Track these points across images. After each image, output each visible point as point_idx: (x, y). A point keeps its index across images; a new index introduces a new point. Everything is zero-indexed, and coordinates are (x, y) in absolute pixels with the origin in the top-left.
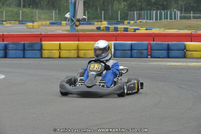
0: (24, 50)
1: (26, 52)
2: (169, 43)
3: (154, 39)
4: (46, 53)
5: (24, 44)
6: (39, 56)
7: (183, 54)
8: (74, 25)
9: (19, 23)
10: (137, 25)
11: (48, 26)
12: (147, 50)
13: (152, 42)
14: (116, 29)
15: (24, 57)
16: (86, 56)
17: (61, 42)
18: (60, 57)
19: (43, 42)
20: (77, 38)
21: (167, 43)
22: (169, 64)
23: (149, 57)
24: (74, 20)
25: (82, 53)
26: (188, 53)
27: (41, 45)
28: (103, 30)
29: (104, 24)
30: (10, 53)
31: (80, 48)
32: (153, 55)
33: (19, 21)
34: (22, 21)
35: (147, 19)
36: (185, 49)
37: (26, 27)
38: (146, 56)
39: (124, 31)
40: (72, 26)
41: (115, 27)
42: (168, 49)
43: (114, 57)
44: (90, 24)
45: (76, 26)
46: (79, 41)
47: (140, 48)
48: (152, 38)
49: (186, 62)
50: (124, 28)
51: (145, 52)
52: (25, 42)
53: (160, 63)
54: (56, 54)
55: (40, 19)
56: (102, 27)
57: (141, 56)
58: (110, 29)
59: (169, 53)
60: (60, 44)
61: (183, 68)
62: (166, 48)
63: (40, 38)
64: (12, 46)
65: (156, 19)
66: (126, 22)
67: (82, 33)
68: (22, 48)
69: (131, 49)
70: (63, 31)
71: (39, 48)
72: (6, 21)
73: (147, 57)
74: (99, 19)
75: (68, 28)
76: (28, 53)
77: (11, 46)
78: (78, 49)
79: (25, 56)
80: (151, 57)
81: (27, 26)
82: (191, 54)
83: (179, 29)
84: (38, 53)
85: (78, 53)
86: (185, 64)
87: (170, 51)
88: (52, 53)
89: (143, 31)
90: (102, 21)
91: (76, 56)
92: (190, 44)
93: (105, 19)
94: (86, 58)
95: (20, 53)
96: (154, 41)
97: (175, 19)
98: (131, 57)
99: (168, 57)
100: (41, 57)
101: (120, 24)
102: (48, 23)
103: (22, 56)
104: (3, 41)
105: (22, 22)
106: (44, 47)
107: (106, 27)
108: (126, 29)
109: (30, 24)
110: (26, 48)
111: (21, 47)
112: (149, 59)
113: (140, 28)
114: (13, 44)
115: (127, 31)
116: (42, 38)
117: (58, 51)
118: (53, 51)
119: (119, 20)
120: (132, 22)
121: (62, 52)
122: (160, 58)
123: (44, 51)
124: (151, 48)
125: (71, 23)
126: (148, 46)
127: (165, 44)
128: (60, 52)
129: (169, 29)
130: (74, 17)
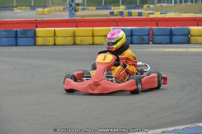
0: (16, 37)
1: (19, 40)
2: (172, 28)
4: (39, 41)
5: (16, 31)
6: (32, 43)
7: (187, 39)
8: (73, 10)
9: (31, 9)
10: (152, 9)
12: (148, 35)
13: (154, 27)
14: (130, 14)
15: (16, 45)
16: (83, 43)
17: (56, 29)
18: (55, 45)
19: (37, 29)
20: (75, 23)
21: (169, 28)
22: (167, 50)
23: (151, 43)
25: (78, 40)
26: (192, 38)
27: (35, 32)
29: (122, 8)
30: (2, 41)
31: (76, 35)
32: (155, 41)
33: (31, 7)
34: (34, 7)
35: (168, 3)
36: (189, 34)
38: (147, 42)
39: (139, 15)
41: (129, 12)
42: (171, 34)
44: (107, 9)
45: (75, 11)
46: (77, 27)
47: (140, 34)
50: (139, 13)
51: (146, 38)
52: (18, 29)
56: (115, 11)
57: (142, 42)
58: (124, 14)
59: (171, 38)
60: (55, 31)
62: (169, 33)
63: (35, 25)
65: (175, 3)
66: (145, 6)
67: (80, 18)
68: (14, 36)
69: (132, 35)
71: (32, 35)
72: (16, 7)
73: (149, 44)
76: (20, 40)
77: (2, 34)
78: (74, 36)
79: (18, 44)
80: (153, 43)
81: (37, 12)
82: (196, 40)
83: (195, 13)
84: (32, 40)
85: (74, 40)
86: (185, 50)
87: (173, 37)
88: (46, 40)
90: (119, 6)
91: (72, 43)
92: (194, 29)
93: (123, 4)
94: (83, 45)
95: (12, 40)
97: (196, 2)
99: (171, 43)
100: (35, 44)
102: (62, 8)
103: (15, 44)
106: (38, 34)
107: (120, 12)
109: (40, 10)
110: (19, 35)
111: (13, 34)
112: (151, 45)
113: (155, 13)
114: (5, 31)
115: (142, 16)
117: (53, 39)
118: (48, 38)
119: (138, 4)
120: (152, 6)
121: (57, 39)
122: (162, 44)
123: (37, 38)
124: (153, 33)
125: (70, 8)
126: (149, 31)
127: (168, 29)
128: (55, 39)
129: (185, 13)
130: (72, 1)
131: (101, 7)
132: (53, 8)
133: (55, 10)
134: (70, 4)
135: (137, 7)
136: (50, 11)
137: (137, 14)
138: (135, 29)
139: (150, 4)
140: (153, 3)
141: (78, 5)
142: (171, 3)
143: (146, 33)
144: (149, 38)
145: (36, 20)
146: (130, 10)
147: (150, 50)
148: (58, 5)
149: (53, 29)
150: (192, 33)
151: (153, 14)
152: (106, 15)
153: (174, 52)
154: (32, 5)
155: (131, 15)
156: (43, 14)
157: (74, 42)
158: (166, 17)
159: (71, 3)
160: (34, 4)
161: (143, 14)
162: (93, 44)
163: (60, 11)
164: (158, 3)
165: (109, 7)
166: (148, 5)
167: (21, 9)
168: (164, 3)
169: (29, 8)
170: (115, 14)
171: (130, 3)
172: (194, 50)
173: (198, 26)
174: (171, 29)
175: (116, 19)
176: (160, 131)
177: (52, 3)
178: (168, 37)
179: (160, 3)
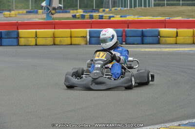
0: (1, 38)
1: (3, 40)
2: (143, 29)
3: (128, 26)
4: (22, 41)
6: (16, 44)
7: (157, 40)
8: (50, 13)
10: (112, 13)
11: (24, 14)
12: (121, 36)
13: (126, 29)
14: (91, 17)
15: (1, 45)
16: (62, 43)
18: (36, 45)
19: (20, 31)
20: (53, 25)
21: (141, 29)
22: (143, 50)
23: (124, 43)
24: (50, 8)
25: (57, 41)
26: (161, 39)
27: (18, 33)
28: (79, 18)
29: (80, 12)
31: (55, 36)
32: (128, 42)
35: (122, 7)
36: (159, 35)
37: (3, 16)
38: (120, 42)
40: (48, 14)
41: (90, 15)
42: (143, 35)
43: (90, 44)
44: (66, 12)
45: (52, 14)
46: (55, 29)
48: (127, 25)
49: (160, 48)
51: (120, 39)
52: (2, 31)
53: (135, 50)
54: (32, 41)
55: (17, 8)
56: (77, 14)
58: (86, 17)
59: (143, 39)
60: (36, 32)
61: (157, 54)
62: (140, 34)
63: (16, 27)
65: (131, 7)
66: (101, 10)
67: (57, 21)
70: (39, 19)
71: (16, 36)
73: (122, 44)
74: (75, 7)
75: (44, 16)
78: (54, 37)
79: (3, 44)
80: (126, 44)
82: (165, 40)
83: (153, 16)
84: (15, 40)
85: (54, 40)
86: (159, 50)
88: (28, 41)
89: (117, 18)
90: (77, 10)
91: (52, 43)
92: (164, 31)
93: (80, 8)
94: (62, 45)
96: (128, 28)
97: (149, 6)
99: (143, 43)
100: (18, 45)
101: (95, 12)
102: (25, 11)
106: (21, 35)
107: (81, 15)
108: (101, 17)
109: (7, 13)
110: (3, 36)
113: (115, 16)
115: (103, 19)
116: (19, 26)
117: (35, 39)
118: (30, 39)
119: (94, 8)
120: (107, 10)
121: (38, 39)
122: (135, 44)
123: (20, 39)
124: (126, 35)
125: (47, 11)
126: (122, 32)
129: (143, 16)
130: (50, 5)
131: (61, 11)
132: (17, 12)
133: (19, 14)
134: (47, 7)
135: (93, 11)
136: (15, 15)
137: (98, 17)
143: (120, 34)
144: (122, 39)
145: (17, 22)
149: (35, 30)
150: (161, 34)
151: (113, 17)
152: (68, 18)
153: (149, 52)
155: (93, 18)
161: (104, 17)
162: (71, 44)
164: (113, 7)
165: (67, 11)
168: (119, 7)
170: (77, 17)
172: (168, 50)
173: (165, 28)
174: (142, 31)
176: (176, 124)
177: (15, 6)
178: (140, 38)
179: (114, 7)
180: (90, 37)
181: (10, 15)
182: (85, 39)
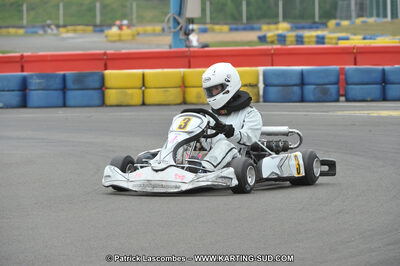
0: (64, 89)
1: (70, 94)
2: (387, 67)
3: (355, 59)
4: (112, 96)
5: (64, 76)
6: (98, 102)
8: (182, 33)
9: (95, 31)
10: (346, 30)
12: (337, 83)
13: (349, 67)
14: (300, 40)
15: (64, 105)
16: (202, 101)
17: (147, 71)
18: (144, 104)
19: (107, 72)
20: (186, 60)
21: (381, 67)
22: (375, 113)
23: (342, 99)
24: (180, 20)
25: (192, 95)
27: (103, 78)
29: (283, 27)
30: (35, 96)
32: (350, 96)
33: (95, 26)
34: (101, 26)
35: (378, 15)
37: (105, 39)
38: (334, 97)
39: (318, 43)
40: (176, 34)
41: (297, 36)
42: (384, 80)
43: (265, 101)
44: (252, 29)
47: (321, 81)
50: (318, 37)
51: (333, 89)
52: (67, 73)
54: (135, 96)
55: (141, 20)
56: (269, 34)
57: (323, 97)
58: (289, 40)
59: (383, 90)
60: (143, 75)
62: (379, 78)
63: (103, 62)
64: (38, 81)
66: (332, 23)
68: (61, 86)
69: (302, 84)
71: (97, 85)
72: (64, 26)
73: (337, 101)
74: (272, 18)
77: (34, 82)
78: (184, 85)
79: (68, 103)
80: (347, 100)
81: (106, 36)
84: (96, 94)
85: (184, 92)
87: (388, 86)
88: (126, 95)
90: (277, 23)
91: (179, 100)
93: (286, 18)
95: (56, 96)
98: (302, 100)
100: (103, 104)
102: (158, 28)
103: (60, 102)
104: (22, 71)
105: (100, 28)
106: (109, 82)
107: (278, 36)
108: (321, 40)
109: (114, 32)
110: (70, 84)
111: (58, 83)
112: (343, 104)
114: (40, 77)
115: (323, 43)
116: (109, 63)
117: (141, 91)
118: (129, 91)
119: (317, 19)
120: (345, 23)
121: (148, 91)
122: (366, 101)
123: (107, 91)
124: (346, 79)
125: (175, 28)
126: (339, 75)
127: (377, 70)
128: (143, 92)
130: (180, 14)
131: (241, 26)
132: (140, 29)
133: (146, 34)
134: (175, 19)
135: (314, 26)
136: (133, 36)
137: (314, 39)
138: (309, 72)
139: (342, 18)
140: (348, 17)
141: (191, 21)
142: (385, 16)
143: (333, 79)
144: (339, 90)
145: (105, 54)
146: (300, 33)
147: (340, 113)
148: (152, 21)
149: (140, 71)
151: (347, 39)
152: (249, 43)
154: (98, 21)
155: (302, 43)
156: (120, 40)
157: (184, 98)
158: (373, 45)
159: (177, 17)
160: (101, 21)
161: (326, 41)
163: (154, 34)
165: (255, 26)
166: (337, 21)
167: (75, 31)
168: (371, 16)
169: (91, 28)
170: (269, 40)
171: (302, 16)
174: (384, 70)
175: (269, 50)
177: (138, 17)
178: (378, 87)
180: (266, 85)
181: (120, 35)
182: (255, 90)
